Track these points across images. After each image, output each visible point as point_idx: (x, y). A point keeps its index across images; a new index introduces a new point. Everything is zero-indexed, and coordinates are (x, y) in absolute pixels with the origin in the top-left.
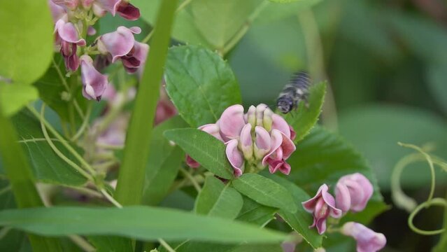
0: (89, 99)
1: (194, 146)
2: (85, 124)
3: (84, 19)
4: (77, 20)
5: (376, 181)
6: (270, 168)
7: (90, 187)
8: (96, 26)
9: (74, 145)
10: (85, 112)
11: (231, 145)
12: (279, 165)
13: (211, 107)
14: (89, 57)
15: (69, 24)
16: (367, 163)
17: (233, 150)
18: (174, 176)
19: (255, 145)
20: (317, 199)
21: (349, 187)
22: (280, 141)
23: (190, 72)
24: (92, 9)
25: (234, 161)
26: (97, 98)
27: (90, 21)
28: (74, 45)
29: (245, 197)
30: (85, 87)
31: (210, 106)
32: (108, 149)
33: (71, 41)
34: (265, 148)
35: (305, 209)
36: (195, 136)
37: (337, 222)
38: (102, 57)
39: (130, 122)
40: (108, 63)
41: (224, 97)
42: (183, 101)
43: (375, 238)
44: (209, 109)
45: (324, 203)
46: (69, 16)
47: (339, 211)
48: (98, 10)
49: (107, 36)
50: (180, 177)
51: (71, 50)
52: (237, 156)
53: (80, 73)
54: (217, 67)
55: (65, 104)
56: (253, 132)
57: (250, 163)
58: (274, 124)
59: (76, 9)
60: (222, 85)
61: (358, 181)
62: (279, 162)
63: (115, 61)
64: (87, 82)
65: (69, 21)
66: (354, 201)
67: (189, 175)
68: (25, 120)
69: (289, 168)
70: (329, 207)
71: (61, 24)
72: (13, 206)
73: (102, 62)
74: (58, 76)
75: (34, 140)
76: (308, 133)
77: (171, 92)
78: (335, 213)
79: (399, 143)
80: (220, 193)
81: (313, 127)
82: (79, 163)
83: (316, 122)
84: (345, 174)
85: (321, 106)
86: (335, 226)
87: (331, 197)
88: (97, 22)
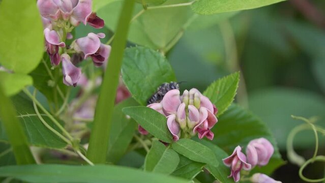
0: (68, 85)
1: (145, 119)
2: (65, 103)
3: (64, 28)
4: (59, 28)
5: (276, 143)
6: (199, 135)
7: (69, 149)
8: (73, 33)
9: (57, 118)
10: (65, 95)
11: (171, 118)
12: (205, 133)
14: (68, 55)
16: (269, 131)
17: (172, 122)
18: (129, 141)
19: (188, 118)
20: (234, 157)
21: (257, 148)
22: (206, 116)
23: (139, 67)
24: (70, 20)
25: (173, 130)
26: (74, 84)
27: (68, 29)
28: (57, 47)
29: (181, 156)
30: (65, 76)
32: (82, 122)
33: (54, 44)
34: (195, 120)
35: (225, 164)
36: (145, 112)
37: (248, 173)
38: (77, 55)
39: (98, 102)
40: (81, 59)
42: (135, 87)
45: (238, 159)
46: (53, 26)
47: (250, 165)
48: (74, 21)
49: (81, 40)
50: (134, 141)
51: (55, 50)
52: (175, 126)
53: (61, 66)
54: (158, 62)
55: (51, 89)
56: (186, 109)
57: (184, 131)
58: (202, 103)
59: (58, 20)
60: (163, 74)
61: (263, 144)
62: (206, 131)
63: (86, 58)
64: (67, 73)
65: (53, 30)
66: (260, 158)
67: (140, 140)
68: (22, 100)
69: (213, 135)
70: (242, 163)
71: (47, 31)
72: (13, 163)
73: (77, 59)
74: (45, 69)
75: (28, 115)
76: (226, 109)
77: (126, 80)
78: (247, 166)
79: (292, 116)
80: (162, 153)
81: (230, 105)
82: (61, 132)
83: (232, 101)
84: (254, 138)
85: (236, 90)
86: (246, 176)
87: (243, 155)
88: (73, 30)
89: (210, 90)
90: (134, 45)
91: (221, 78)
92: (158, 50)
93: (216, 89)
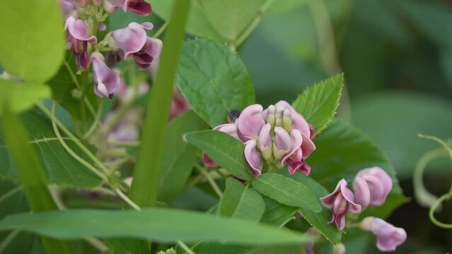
0: (102, 97)
1: (214, 148)
2: (97, 122)
3: (95, 16)
4: (88, 16)
5: (394, 173)
6: (290, 168)
7: (105, 186)
8: (107, 22)
9: (85, 143)
10: (96, 110)
11: (250, 145)
12: (299, 166)
13: (224, 101)
14: (100, 55)
15: (79, 21)
16: (385, 155)
17: (252, 151)
18: (187, 173)
19: (274, 144)
20: (336, 194)
21: (369, 182)
22: (299, 142)
23: (201, 66)
24: (102, 5)
25: (252, 161)
26: (110, 95)
27: (100, 18)
28: (85, 43)
30: (97, 85)
31: (222, 99)
32: (120, 147)
33: (82, 38)
34: (285, 148)
35: (324, 204)
37: (356, 217)
38: (113, 53)
39: (144, 116)
40: (119, 59)
41: (236, 90)
42: (194, 96)
43: (395, 233)
44: (221, 103)
45: (343, 198)
46: (78, 12)
47: (359, 206)
48: (109, 6)
49: (118, 33)
50: (195, 173)
51: (82, 48)
52: (256, 157)
53: (91, 69)
54: (227, 60)
55: (76, 102)
56: (272, 133)
57: (269, 163)
58: (294, 123)
59: (86, 4)
60: (233, 77)
61: (377, 175)
62: (300, 163)
63: (127, 57)
64: (99, 79)
65: (79, 18)
66: (374, 196)
67: (203, 171)
68: (35, 119)
69: (309, 169)
70: (347, 202)
71: (71, 21)
72: (25, 209)
73: (113, 58)
74: (68, 74)
75: (46, 140)
76: (325, 126)
77: (181, 85)
78: (355, 208)
79: (420, 135)
81: (330, 121)
82: (91, 162)
83: (333, 116)
84: (363, 168)
85: (338, 100)
86: (353, 221)
87: (349, 192)
88: (108, 18)
89: (302, 99)
90: (192, 37)
91: (317, 83)
92: (226, 44)
93: (310, 98)
